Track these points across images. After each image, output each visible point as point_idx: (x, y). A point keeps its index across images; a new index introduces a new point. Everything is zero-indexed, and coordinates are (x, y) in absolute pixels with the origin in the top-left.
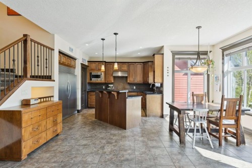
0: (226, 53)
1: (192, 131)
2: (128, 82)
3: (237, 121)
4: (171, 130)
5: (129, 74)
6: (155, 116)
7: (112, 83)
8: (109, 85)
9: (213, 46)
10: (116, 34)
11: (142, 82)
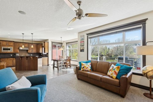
0: (67, 44)
1: (60, 66)
2: (28, 52)
3: (70, 62)
4: (54, 67)
5: (29, 49)
6: (45, 66)
7: (18, 53)
8: (16, 54)
9: (64, 41)
10: (32, 34)
11: (36, 52)
